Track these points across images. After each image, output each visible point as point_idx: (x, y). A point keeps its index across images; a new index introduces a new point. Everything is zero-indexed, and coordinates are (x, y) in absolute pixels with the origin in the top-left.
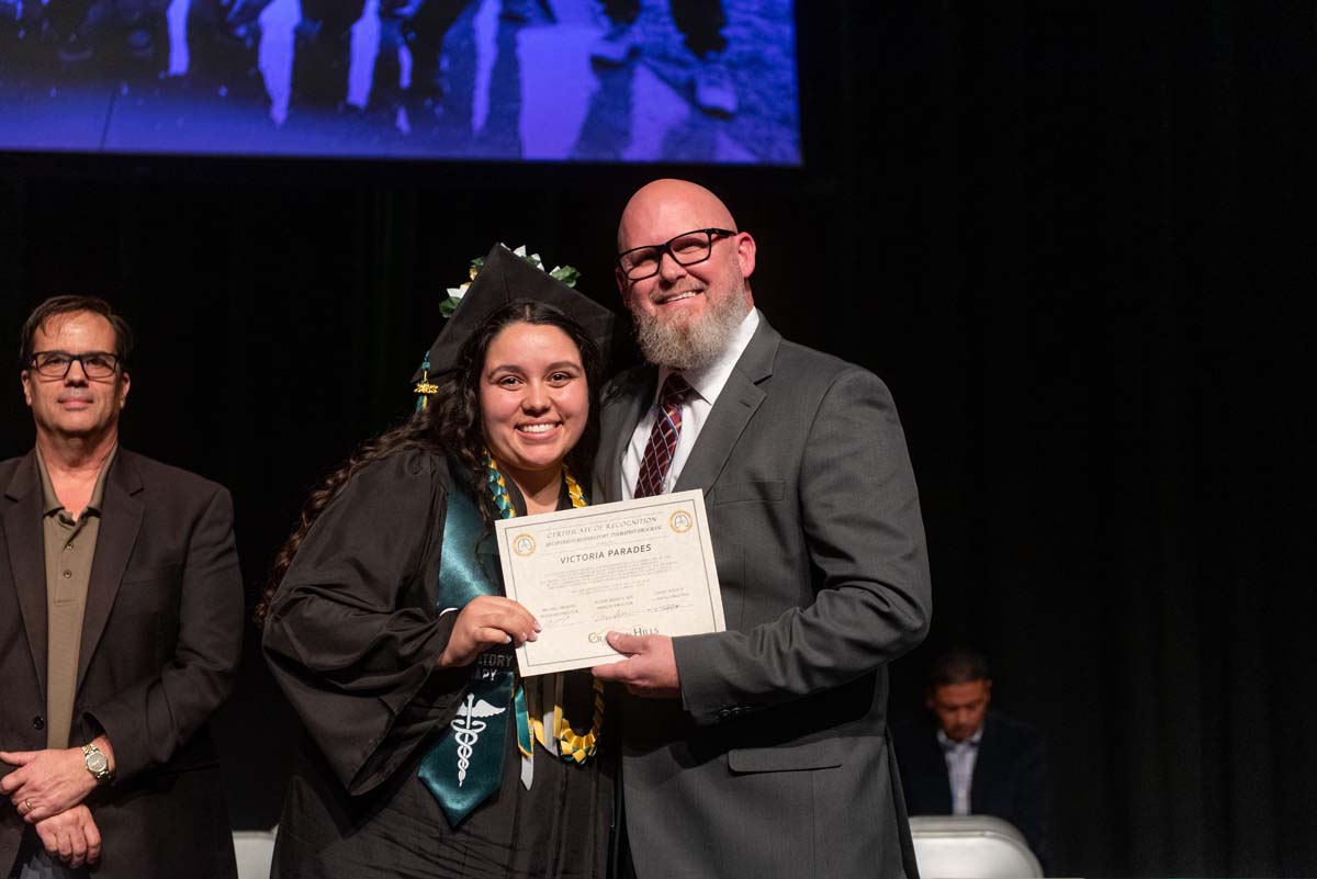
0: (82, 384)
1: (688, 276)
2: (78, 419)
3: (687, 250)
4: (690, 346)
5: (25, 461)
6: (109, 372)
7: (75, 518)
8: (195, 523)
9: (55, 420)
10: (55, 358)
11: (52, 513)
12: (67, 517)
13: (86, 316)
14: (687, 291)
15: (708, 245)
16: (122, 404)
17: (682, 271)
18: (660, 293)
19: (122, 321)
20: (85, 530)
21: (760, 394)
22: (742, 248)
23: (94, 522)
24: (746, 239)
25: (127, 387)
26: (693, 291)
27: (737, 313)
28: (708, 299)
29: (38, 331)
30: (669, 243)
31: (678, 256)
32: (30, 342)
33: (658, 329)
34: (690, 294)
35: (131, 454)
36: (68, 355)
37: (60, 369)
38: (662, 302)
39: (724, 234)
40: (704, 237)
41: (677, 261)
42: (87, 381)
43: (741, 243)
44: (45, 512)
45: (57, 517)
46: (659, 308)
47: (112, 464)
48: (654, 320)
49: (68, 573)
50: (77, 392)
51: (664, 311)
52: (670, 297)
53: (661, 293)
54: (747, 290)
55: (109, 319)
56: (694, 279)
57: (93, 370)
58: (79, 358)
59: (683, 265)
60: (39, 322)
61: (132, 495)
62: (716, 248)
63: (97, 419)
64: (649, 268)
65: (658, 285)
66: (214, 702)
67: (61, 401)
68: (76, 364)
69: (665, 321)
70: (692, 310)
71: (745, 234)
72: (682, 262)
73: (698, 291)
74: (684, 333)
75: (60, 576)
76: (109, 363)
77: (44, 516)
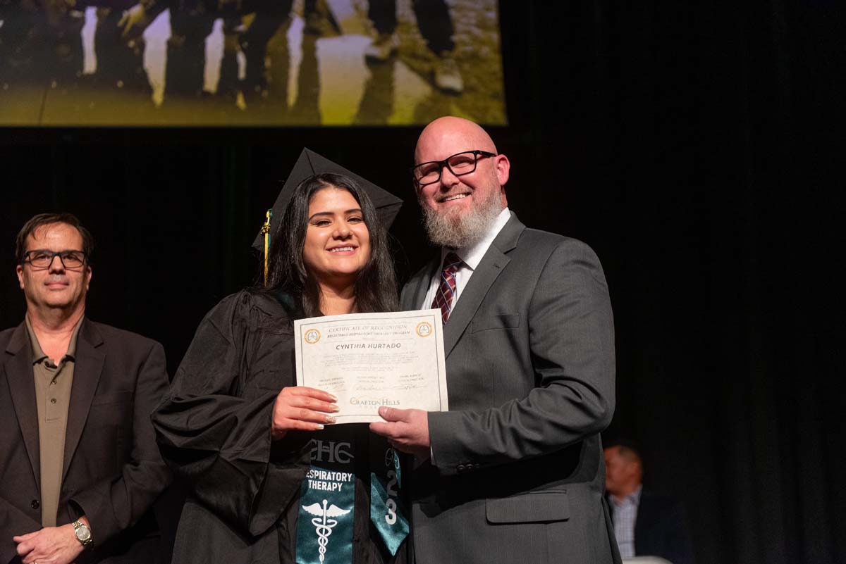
0: (61, 272)
1: (461, 183)
2: (59, 297)
3: (460, 165)
4: (460, 231)
5: (18, 330)
6: (79, 264)
7: (57, 364)
8: (141, 365)
9: (43, 298)
10: (42, 255)
11: (40, 361)
12: (50, 363)
13: (62, 226)
14: (459, 194)
15: (474, 162)
16: (87, 287)
17: (456, 180)
18: (439, 195)
19: (86, 230)
20: (65, 370)
21: (507, 259)
22: (500, 165)
23: (71, 365)
24: (503, 159)
25: (90, 276)
26: (463, 194)
27: (494, 209)
28: (474, 199)
29: (30, 237)
30: (447, 160)
31: (454, 169)
32: (23, 245)
33: (438, 219)
34: (461, 196)
35: (93, 323)
36: (52, 252)
37: (46, 262)
38: (442, 201)
39: (486, 155)
40: (472, 156)
41: (453, 173)
42: (65, 270)
43: (499, 162)
44: (34, 361)
45: (43, 364)
46: (440, 205)
47: (81, 327)
48: (436, 213)
49: (54, 400)
50: (58, 278)
51: (443, 206)
52: (447, 197)
53: (442, 195)
54: (503, 193)
55: (78, 229)
56: (465, 186)
57: (68, 263)
58: (59, 254)
59: (457, 176)
60: (30, 230)
61: (96, 347)
62: (479, 164)
63: (72, 296)
64: (433, 177)
65: (439, 189)
66: (160, 487)
67: (46, 284)
68: (57, 259)
69: (444, 214)
70: (462, 207)
71: (502, 156)
72: (456, 173)
73: (467, 194)
74: (456, 222)
75: (49, 402)
76: (79, 258)
77: (34, 364)
